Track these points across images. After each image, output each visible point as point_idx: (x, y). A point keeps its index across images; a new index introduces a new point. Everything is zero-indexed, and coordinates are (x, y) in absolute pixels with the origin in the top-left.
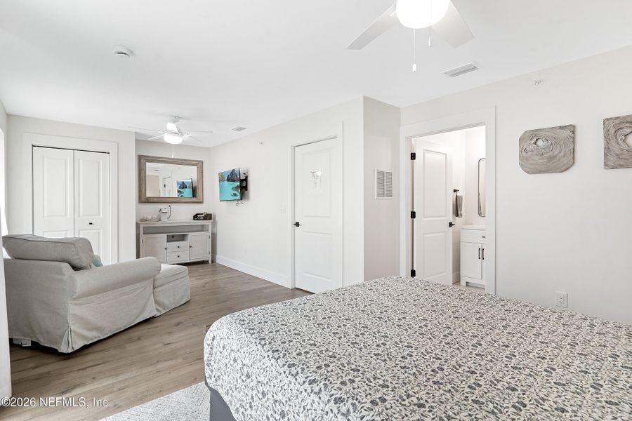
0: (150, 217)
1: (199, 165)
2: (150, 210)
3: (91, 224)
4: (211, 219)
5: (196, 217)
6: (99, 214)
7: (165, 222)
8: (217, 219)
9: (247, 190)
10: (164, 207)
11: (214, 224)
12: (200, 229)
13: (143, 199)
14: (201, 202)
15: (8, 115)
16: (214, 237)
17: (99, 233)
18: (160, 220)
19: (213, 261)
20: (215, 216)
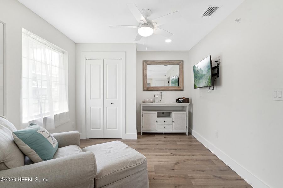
0: (147, 100)
1: (181, 63)
2: (149, 95)
3: (111, 103)
4: (188, 102)
5: (178, 101)
6: (116, 97)
7: (157, 104)
8: (193, 102)
9: (218, 76)
10: (157, 93)
11: (191, 105)
12: (181, 109)
13: (145, 89)
14: (182, 90)
15: (76, 44)
16: (190, 116)
17: (116, 109)
18: (154, 102)
19: (190, 133)
20: (191, 100)
